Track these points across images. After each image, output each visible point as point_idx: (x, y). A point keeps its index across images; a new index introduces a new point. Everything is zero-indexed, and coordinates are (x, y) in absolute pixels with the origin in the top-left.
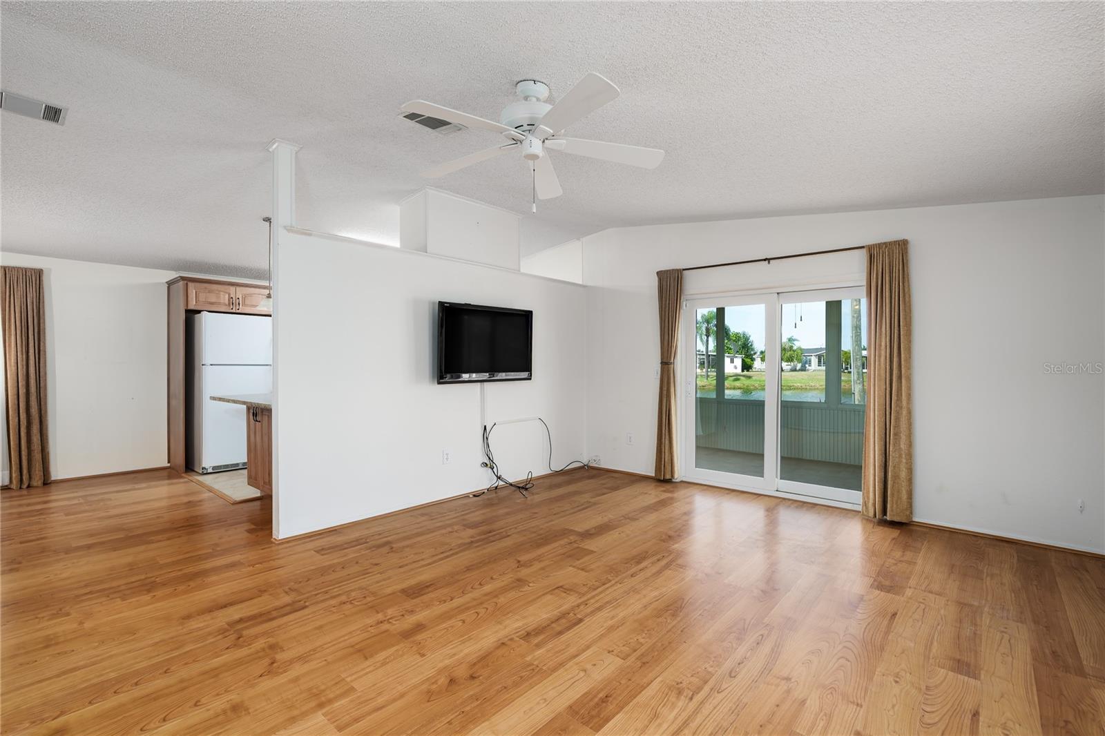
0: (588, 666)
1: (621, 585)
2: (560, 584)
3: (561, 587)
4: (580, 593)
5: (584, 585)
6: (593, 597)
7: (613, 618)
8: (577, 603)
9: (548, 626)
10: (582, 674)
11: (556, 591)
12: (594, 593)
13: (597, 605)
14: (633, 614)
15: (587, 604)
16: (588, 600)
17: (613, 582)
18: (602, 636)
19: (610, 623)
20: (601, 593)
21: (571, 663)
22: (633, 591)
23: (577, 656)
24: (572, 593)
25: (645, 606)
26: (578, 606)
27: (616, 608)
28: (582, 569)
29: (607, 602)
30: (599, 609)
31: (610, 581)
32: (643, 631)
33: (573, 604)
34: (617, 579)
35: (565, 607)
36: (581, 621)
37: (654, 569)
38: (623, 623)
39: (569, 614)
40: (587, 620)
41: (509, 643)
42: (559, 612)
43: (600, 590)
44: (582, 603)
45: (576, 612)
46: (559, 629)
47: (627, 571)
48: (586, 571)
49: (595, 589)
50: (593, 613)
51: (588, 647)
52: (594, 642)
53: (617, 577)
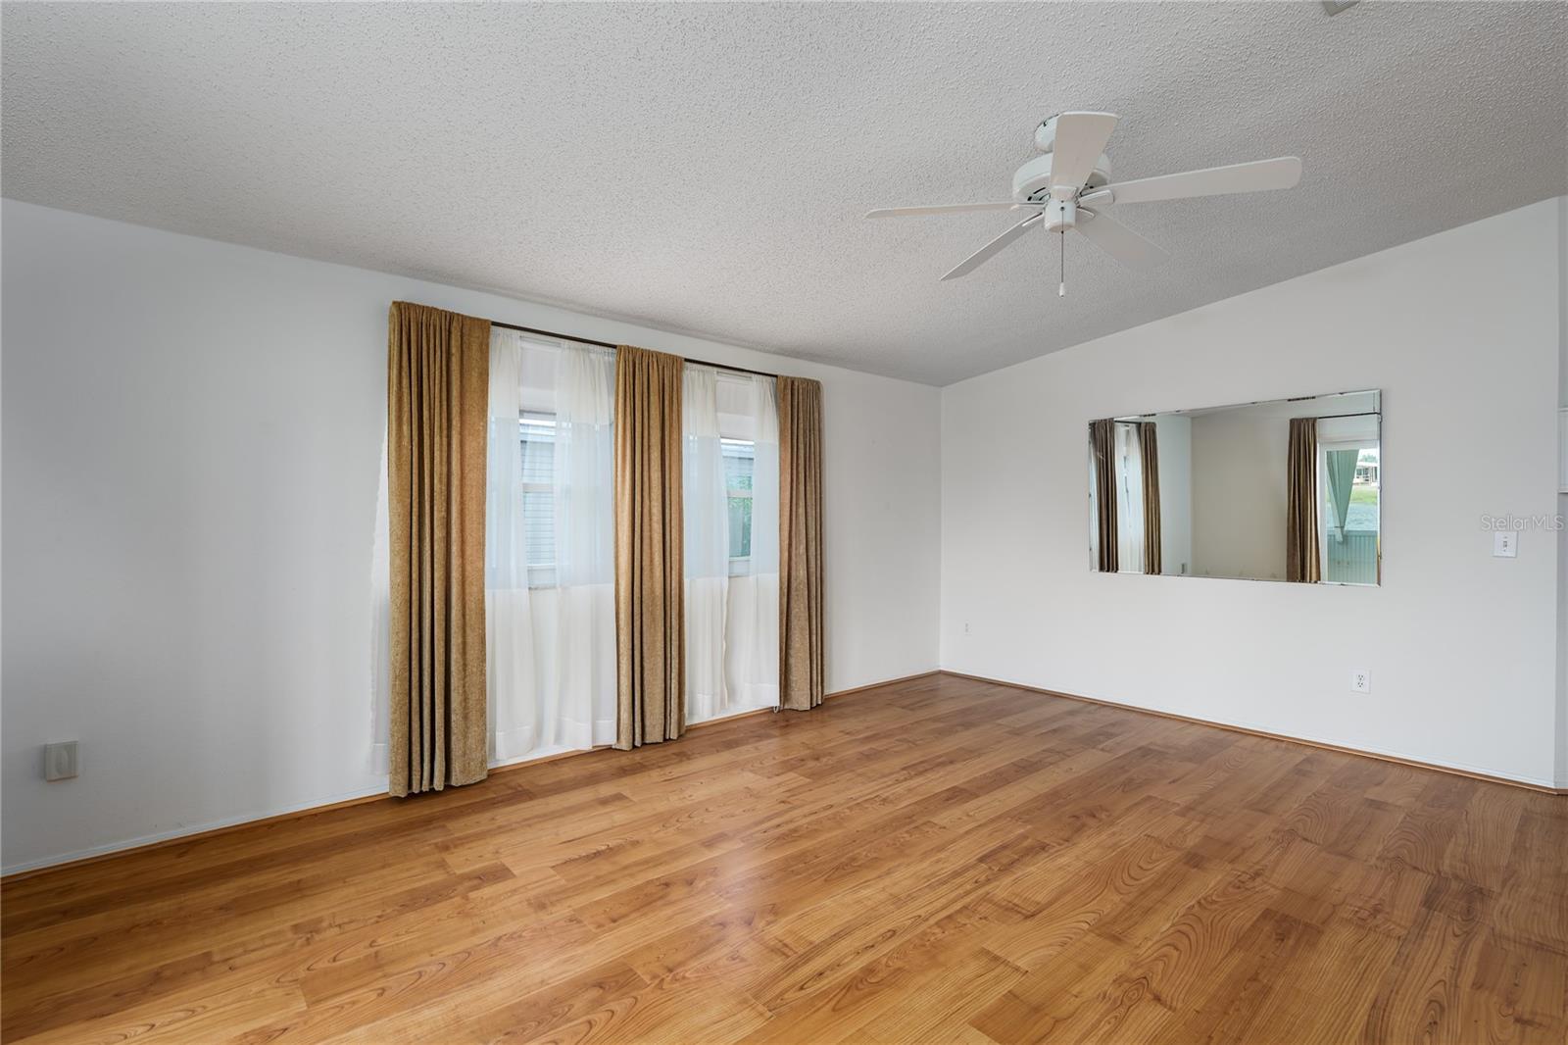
0: (965, 818)
1: (918, 913)
2: (1029, 923)
3: (1027, 917)
4: (990, 901)
5: (985, 918)
6: (967, 893)
7: (938, 861)
8: (992, 885)
9: (1022, 856)
10: (971, 814)
11: (1033, 909)
12: (967, 900)
13: (959, 880)
14: (909, 865)
15: (976, 882)
16: (975, 889)
17: (932, 921)
18: (953, 841)
19: (942, 855)
20: (954, 901)
21: (984, 821)
22: (899, 899)
23: (979, 826)
24: (1004, 903)
25: (888, 874)
26: (988, 881)
27: (932, 874)
28: (996, 958)
29: (945, 883)
30: (956, 874)
31: (937, 924)
32: (902, 845)
33: (998, 883)
34: (923, 927)
35: (1007, 880)
36: (981, 860)
37: (844, 946)
38: (926, 855)
39: (999, 870)
40: (973, 860)
41: (1061, 842)
42: (1015, 874)
43: (958, 906)
44: (983, 885)
45: (989, 872)
46: (1007, 852)
47: (902, 945)
48: (988, 952)
49: (965, 907)
50: (966, 869)
51: (967, 833)
52: (962, 837)
53: (924, 933)
